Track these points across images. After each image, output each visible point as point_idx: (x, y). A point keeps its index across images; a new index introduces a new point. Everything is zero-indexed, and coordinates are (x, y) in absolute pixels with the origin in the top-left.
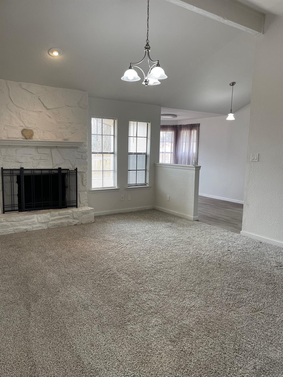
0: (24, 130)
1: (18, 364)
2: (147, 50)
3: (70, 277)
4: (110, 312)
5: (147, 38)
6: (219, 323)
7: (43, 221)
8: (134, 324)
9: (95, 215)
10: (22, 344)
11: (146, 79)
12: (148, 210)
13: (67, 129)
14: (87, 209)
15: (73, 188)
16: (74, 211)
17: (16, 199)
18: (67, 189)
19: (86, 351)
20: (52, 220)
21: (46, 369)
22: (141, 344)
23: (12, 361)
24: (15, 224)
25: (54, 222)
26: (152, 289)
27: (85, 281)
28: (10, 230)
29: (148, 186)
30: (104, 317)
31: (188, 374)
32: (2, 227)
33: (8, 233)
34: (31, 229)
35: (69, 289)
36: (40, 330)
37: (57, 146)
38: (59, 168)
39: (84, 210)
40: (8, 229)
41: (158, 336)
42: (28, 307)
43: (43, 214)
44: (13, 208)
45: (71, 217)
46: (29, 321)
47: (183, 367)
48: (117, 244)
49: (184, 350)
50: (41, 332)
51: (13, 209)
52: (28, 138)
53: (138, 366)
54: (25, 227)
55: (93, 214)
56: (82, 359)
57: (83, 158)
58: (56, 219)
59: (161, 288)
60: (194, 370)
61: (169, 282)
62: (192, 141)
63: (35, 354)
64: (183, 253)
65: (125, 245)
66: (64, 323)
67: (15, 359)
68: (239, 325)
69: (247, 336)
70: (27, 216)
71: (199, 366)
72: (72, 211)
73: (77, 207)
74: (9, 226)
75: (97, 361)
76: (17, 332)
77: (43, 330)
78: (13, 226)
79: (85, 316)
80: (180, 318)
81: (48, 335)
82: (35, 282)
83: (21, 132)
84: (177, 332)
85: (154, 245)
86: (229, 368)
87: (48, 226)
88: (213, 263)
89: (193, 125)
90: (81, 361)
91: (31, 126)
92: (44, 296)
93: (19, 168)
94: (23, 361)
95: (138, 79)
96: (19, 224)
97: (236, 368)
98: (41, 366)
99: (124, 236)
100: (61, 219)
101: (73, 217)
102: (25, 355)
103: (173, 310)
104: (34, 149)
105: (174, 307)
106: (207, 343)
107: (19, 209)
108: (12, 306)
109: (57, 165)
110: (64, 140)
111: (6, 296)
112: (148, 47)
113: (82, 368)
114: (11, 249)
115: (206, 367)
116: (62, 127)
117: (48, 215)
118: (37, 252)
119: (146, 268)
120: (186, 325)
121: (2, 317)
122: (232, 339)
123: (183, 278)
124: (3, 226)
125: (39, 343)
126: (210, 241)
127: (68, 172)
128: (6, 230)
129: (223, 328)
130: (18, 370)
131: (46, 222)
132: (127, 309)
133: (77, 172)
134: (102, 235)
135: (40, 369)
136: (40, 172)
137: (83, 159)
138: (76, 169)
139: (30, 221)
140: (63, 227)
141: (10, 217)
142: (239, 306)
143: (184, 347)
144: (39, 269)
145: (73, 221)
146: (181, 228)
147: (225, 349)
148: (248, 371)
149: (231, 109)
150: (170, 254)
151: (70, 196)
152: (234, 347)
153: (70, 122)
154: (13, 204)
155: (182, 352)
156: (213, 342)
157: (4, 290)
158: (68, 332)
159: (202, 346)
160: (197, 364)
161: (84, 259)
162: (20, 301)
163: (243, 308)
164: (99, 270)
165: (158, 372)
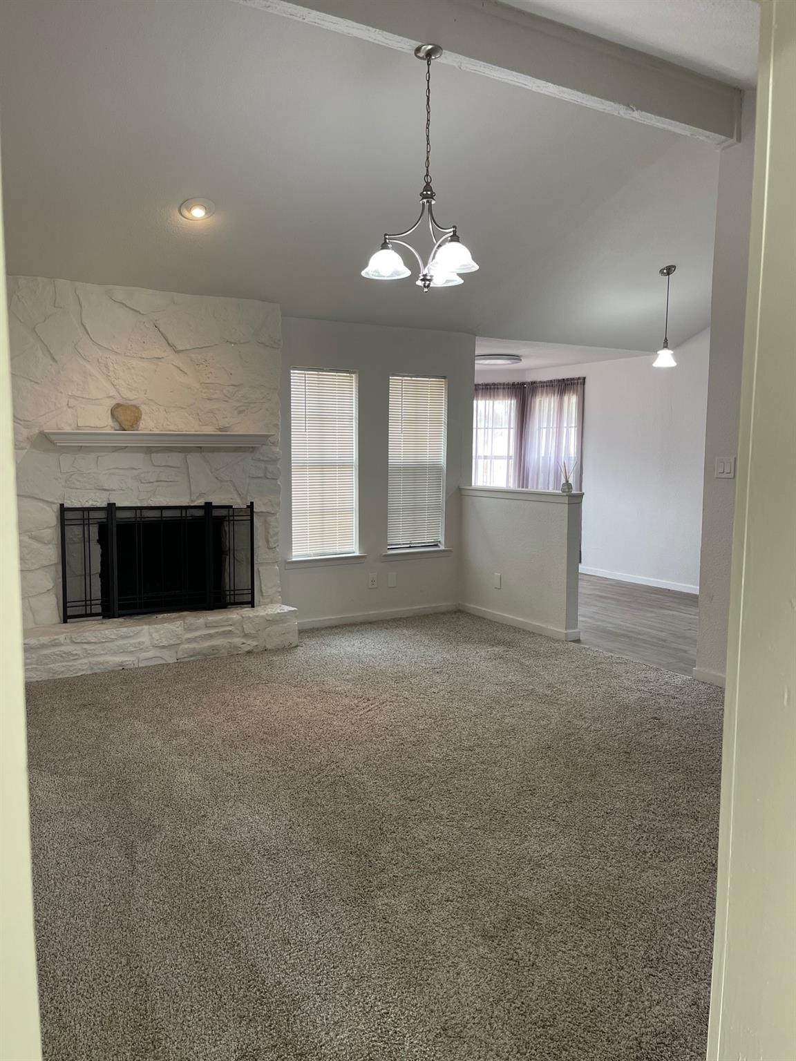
0: (118, 405)
1: (106, 982)
2: (428, 202)
3: (232, 783)
4: (333, 868)
5: (427, 170)
6: (613, 896)
7: (165, 643)
8: (394, 896)
9: (300, 628)
10: (115, 937)
11: (424, 273)
12: (444, 613)
13: (226, 401)
14: (279, 611)
15: (243, 555)
16: (246, 617)
17: (97, 584)
18: (228, 557)
19: (270, 956)
20: (190, 641)
21: (173, 994)
22: (409, 942)
23: (90, 974)
24: (94, 650)
25: (192, 646)
26: (442, 813)
27: (270, 792)
28: (81, 666)
29: (442, 547)
30: (317, 877)
31: (522, 1012)
32: (62, 656)
33: (77, 673)
34: (135, 662)
35: (230, 812)
36: (158, 905)
37: (200, 447)
38: (206, 503)
39: (270, 613)
40: (77, 664)
41: (453, 925)
42: (129, 850)
43: (165, 625)
44: (88, 608)
45: (237, 632)
46: (131, 884)
47: (511, 996)
48: (356, 702)
49: (515, 958)
50: (161, 909)
51: (89, 612)
52: (126, 428)
53: (399, 991)
54: (117, 659)
55: (295, 623)
56: (261, 973)
57: (269, 476)
58: (196, 637)
59: (468, 812)
60: (538, 1004)
61: (488, 797)
62: (565, 425)
63: (147, 959)
64: (532, 724)
65: (377, 704)
66: (217, 889)
67: (97, 969)
68: (664, 902)
69: (683, 929)
70: (125, 629)
71: (551, 996)
72: (241, 616)
73: (253, 606)
74: (79, 656)
75: (297, 978)
76: (103, 910)
77: (166, 907)
78: (88, 654)
79: (270, 875)
80: (512, 883)
81: (179, 916)
82: (145, 793)
83: (110, 412)
84: (501, 916)
85: (455, 705)
86: (628, 1003)
87: (179, 656)
88: (610, 749)
89: (566, 382)
90: (258, 977)
91: (136, 397)
92: (169, 825)
93: (104, 505)
94: (116, 975)
95: (404, 273)
96: (103, 650)
97: (646, 1003)
98: (160, 987)
99: (376, 680)
100: (211, 636)
101: (243, 631)
102: (121, 963)
103: (494, 865)
104: (141, 456)
105: (499, 856)
106: (576, 943)
107: (103, 610)
108: (89, 848)
109: (201, 495)
110: (220, 429)
111: (75, 826)
112: (429, 193)
113: (260, 994)
114: (84, 712)
115: (568, 999)
116: (213, 397)
117: (178, 627)
118: (151, 721)
119: (429, 761)
120: (525, 900)
121: (66, 873)
122: (643, 934)
123: (528, 786)
124: (64, 655)
125: (156, 935)
126: (607, 695)
127: (231, 513)
128: (71, 666)
129: (622, 908)
130: (105, 994)
131: (174, 645)
132: (377, 860)
133: (252, 512)
134: (317, 679)
135: (157, 994)
136: (156, 514)
137: (268, 478)
138: (251, 506)
139: (132, 641)
140: (218, 658)
141: (80, 632)
142: (669, 858)
143: (518, 951)
144: (156, 762)
145: (244, 644)
146: (531, 661)
147: (621, 959)
148: (676, 1011)
149: (666, 338)
150: (496, 727)
151: (236, 576)
152: (645, 954)
153: (236, 384)
154: (88, 598)
155: (511, 963)
156: (593, 942)
157: (69, 812)
158: (227, 912)
159: (564, 949)
160: (547, 991)
161: (269, 738)
162: (110, 838)
163: (680, 862)
164: (307, 767)
165: (447, 1007)
